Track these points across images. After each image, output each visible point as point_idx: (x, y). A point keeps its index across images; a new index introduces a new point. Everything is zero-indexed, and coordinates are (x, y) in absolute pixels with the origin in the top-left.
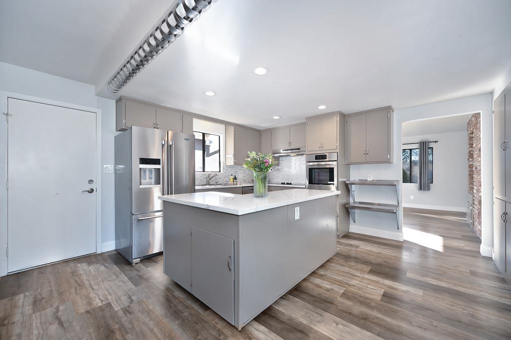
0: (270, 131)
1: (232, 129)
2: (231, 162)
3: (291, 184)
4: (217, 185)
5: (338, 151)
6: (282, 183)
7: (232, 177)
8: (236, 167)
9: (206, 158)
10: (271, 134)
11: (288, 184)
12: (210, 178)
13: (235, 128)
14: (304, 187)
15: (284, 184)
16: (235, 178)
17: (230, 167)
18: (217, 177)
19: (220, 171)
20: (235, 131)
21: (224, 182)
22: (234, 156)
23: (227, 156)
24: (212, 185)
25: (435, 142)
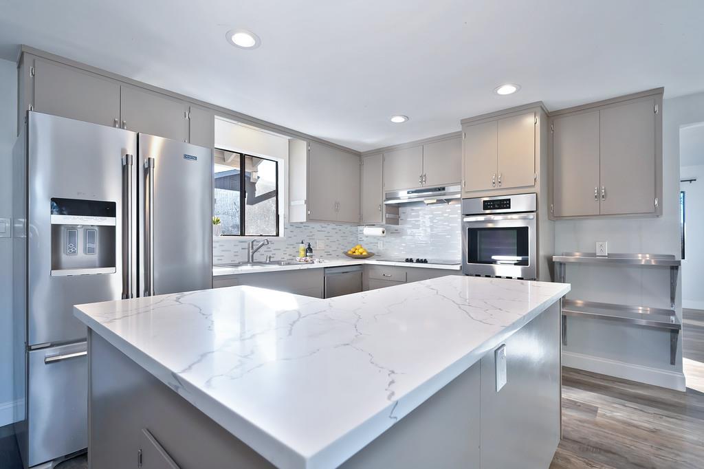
0: (381, 154)
1: (302, 148)
2: (301, 215)
3: (425, 261)
4: (271, 263)
5: (538, 189)
6: (407, 261)
7: (303, 247)
8: (312, 225)
9: (247, 207)
10: (384, 160)
11: (418, 261)
12: (255, 248)
13: (309, 145)
14: (457, 267)
15: (411, 261)
16: (309, 249)
17: (299, 225)
18: (270, 245)
19: (278, 235)
20: (309, 151)
21: (287, 257)
22: (307, 202)
23: (292, 203)
24: (260, 263)
25: (691, 181)
